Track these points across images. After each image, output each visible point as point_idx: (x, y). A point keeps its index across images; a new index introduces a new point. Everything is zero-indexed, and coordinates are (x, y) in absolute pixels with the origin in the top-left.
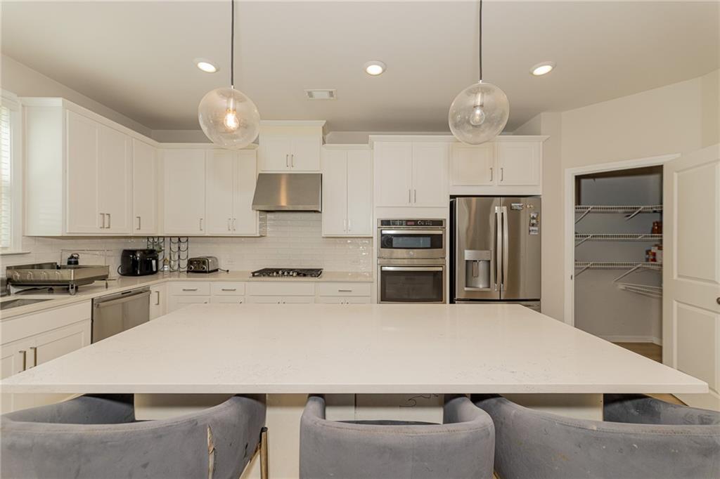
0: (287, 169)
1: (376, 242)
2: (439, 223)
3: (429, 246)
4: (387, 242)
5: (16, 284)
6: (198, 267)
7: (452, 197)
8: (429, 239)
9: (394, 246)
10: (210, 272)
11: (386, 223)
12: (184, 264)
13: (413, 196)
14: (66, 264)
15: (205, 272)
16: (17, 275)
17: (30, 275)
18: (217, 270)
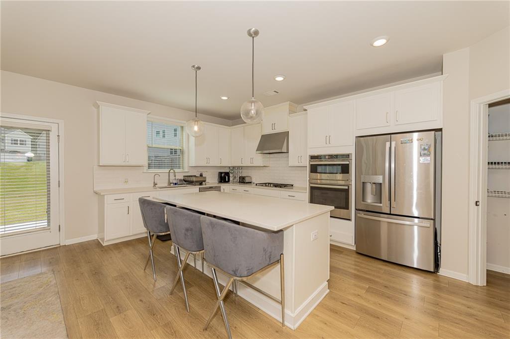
0: (272, 131)
1: (308, 169)
2: (347, 156)
3: (341, 172)
4: (314, 169)
5: (185, 181)
6: (243, 181)
7: (357, 137)
9: (318, 171)
10: (247, 183)
11: (312, 157)
12: (238, 178)
13: (328, 140)
14: (199, 176)
15: (244, 183)
16: (187, 179)
17: (189, 179)
18: (251, 183)
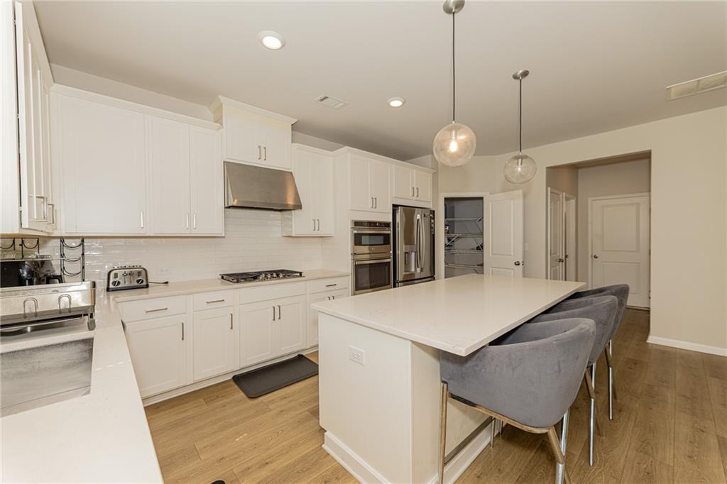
0: (259, 161)
1: (350, 240)
2: (387, 225)
3: (382, 243)
7: (394, 206)
8: (382, 237)
9: (362, 243)
11: (356, 224)
13: (374, 203)
